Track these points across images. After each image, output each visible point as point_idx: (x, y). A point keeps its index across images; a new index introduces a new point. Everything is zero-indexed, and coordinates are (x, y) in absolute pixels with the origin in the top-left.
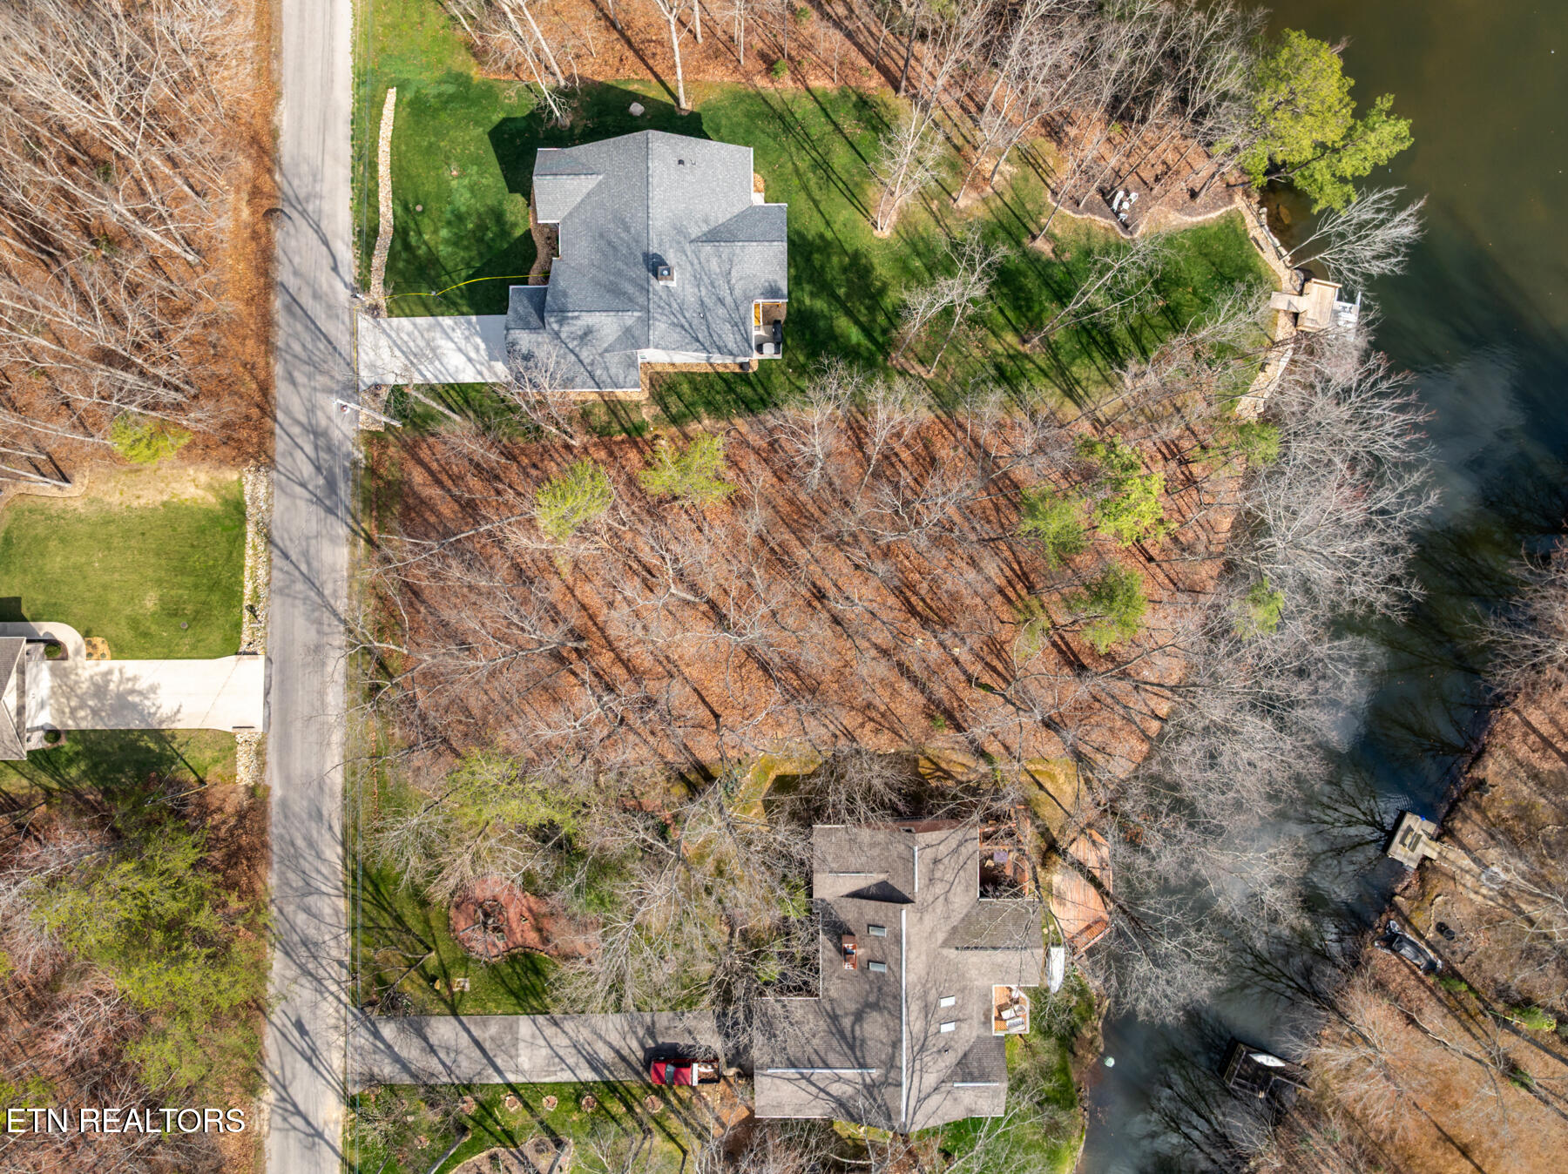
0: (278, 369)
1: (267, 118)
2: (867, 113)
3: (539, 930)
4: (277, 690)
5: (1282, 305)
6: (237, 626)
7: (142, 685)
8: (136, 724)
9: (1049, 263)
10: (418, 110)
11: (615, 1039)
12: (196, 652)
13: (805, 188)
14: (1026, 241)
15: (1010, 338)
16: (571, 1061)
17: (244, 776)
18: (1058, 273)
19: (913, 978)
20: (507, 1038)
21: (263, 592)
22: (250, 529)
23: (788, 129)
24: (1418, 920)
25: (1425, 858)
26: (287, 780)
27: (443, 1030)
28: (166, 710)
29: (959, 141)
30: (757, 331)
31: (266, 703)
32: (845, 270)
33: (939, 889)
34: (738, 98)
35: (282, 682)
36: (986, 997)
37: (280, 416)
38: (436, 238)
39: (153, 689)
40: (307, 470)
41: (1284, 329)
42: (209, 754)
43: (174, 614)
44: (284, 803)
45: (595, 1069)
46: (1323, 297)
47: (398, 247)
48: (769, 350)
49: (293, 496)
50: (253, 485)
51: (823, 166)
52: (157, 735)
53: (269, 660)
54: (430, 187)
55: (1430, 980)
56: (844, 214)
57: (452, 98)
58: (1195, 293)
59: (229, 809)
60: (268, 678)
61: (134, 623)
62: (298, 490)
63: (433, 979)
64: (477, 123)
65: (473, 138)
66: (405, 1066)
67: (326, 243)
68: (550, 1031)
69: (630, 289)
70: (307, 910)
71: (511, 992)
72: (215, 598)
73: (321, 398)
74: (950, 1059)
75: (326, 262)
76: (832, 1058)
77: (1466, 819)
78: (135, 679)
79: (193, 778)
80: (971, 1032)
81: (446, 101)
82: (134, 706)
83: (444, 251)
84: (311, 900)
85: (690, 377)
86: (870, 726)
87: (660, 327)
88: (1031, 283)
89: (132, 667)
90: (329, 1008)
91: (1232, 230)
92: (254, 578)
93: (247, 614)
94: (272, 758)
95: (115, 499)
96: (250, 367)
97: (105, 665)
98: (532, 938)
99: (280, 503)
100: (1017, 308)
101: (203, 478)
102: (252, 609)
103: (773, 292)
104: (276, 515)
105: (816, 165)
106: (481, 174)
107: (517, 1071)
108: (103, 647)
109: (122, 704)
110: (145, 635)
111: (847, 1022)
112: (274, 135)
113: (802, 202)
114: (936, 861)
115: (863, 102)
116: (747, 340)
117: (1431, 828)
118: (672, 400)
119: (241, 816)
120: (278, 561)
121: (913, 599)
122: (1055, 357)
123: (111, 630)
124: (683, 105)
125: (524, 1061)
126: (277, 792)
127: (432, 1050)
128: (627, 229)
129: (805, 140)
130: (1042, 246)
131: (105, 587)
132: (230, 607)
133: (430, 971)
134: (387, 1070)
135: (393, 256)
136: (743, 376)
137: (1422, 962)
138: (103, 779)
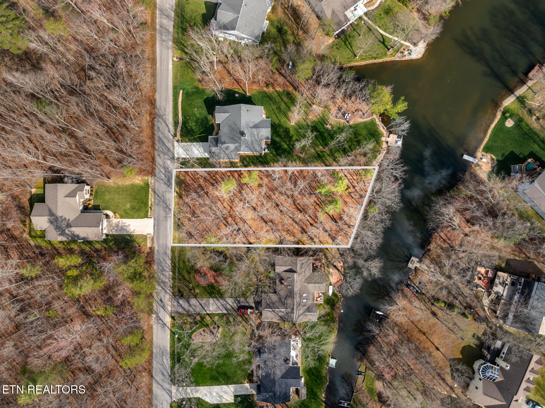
0: (156, 153)
1: (153, 96)
2: (289, 96)
3: (215, 279)
4: (157, 226)
5: (384, 140)
6: (147, 211)
7: (127, 224)
8: (125, 233)
9: (330, 130)
10: (187, 95)
11: (231, 303)
12: (138, 217)
13: (275, 113)
14: (325, 125)
15: (321, 147)
16: (221, 308)
17: (149, 245)
18: (332, 132)
19: (297, 289)
20: (207, 303)
21: (153, 204)
22: (150, 190)
23: (271, 99)
24: (414, 281)
25: (416, 267)
26: (159, 245)
27: (193, 301)
28: (132, 229)
29: (310, 102)
30: (264, 146)
31: (154, 229)
32: (283, 132)
33: (303, 270)
34: (260, 92)
35: (157, 224)
36: (313, 294)
37: (157, 164)
38: (192, 124)
39: (129, 225)
40: (163, 176)
41: (384, 145)
42: (141, 240)
43: (134, 209)
44: (158, 251)
45: (226, 310)
46: (393, 138)
47: (183, 126)
48: (266, 151)
49: (160, 183)
50: (151, 180)
51: (279, 108)
52: (130, 236)
53: (155, 219)
54: (190, 113)
55: (417, 295)
56: (283, 119)
57: (195, 92)
58: (364, 137)
59: (146, 252)
60: (154, 223)
61: (125, 211)
62: (161, 181)
63: (191, 290)
64: (201, 98)
65: (200, 102)
66: (184, 309)
67: (167, 125)
68: (217, 302)
69: (237, 139)
70: (163, 274)
71: (208, 293)
72: (142, 205)
73: (166, 161)
74: (305, 308)
75: (167, 130)
76: (279, 307)
77: (426, 258)
78: (125, 223)
79: (137, 245)
80: (310, 302)
81: (194, 93)
82: (125, 229)
83: (194, 128)
84: (164, 272)
85: (248, 156)
86: (288, 235)
87: (243, 147)
88: (326, 135)
89: (124, 220)
90: (168, 296)
91: (373, 123)
92: (151, 201)
93: (149, 209)
94: (155, 241)
95: (120, 183)
96: (150, 153)
97: (118, 220)
98: (213, 281)
99: (157, 184)
100: (323, 141)
101: (140, 178)
102: (150, 208)
103: (267, 138)
104: (156, 186)
105: (277, 108)
106: (202, 110)
107: (209, 311)
108: (118, 216)
109: (122, 229)
110: (127, 213)
111: (283, 300)
112: (155, 100)
113: (274, 117)
114: (302, 264)
115: (288, 94)
116: (262, 148)
117: (418, 260)
118: (245, 162)
119: (148, 254)
120: (157, 198)
121: (299, 206)
122: (331, 152)
123: (120, 212)
124: (248, 94)
125: (211, 309)
126: (156, 248)
127: (190, 306)
128: (236, 125)
129: (275, 102)
130: (329, 127)
131: (118, 203)
132: (146, 207)
133: (190, 288)
134: (181, 310)
135: (182, 128)
136: (260, 156)
137: (415, 291)
138: (117, 245)
